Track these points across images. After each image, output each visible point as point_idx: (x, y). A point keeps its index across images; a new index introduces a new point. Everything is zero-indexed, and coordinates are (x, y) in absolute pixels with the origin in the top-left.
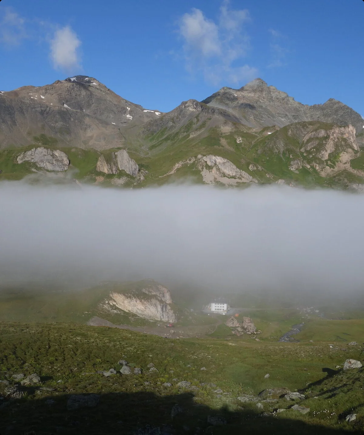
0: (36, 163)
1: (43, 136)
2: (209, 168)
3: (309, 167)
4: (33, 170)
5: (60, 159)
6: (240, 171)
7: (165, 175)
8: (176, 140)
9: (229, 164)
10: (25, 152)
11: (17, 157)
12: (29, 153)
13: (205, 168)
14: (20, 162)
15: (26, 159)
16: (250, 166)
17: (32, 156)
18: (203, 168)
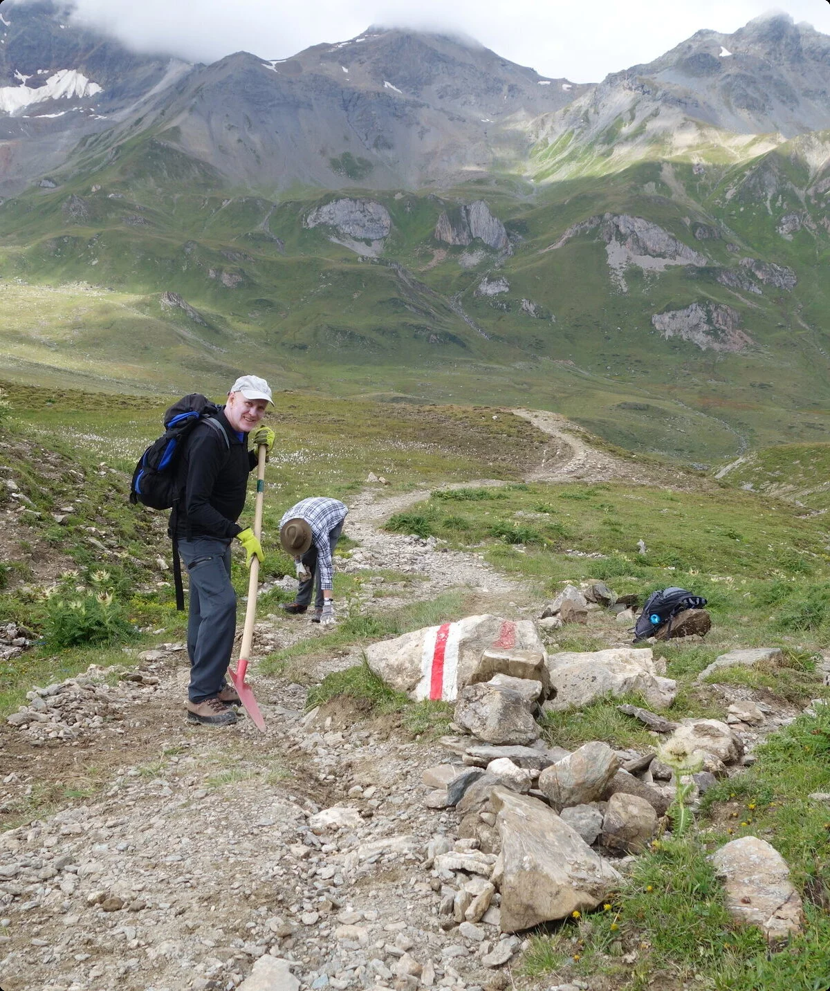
0: (337, 225)
1: (346, 156)
2: (621, 238)
3: (814, 226)
4: (334, 240)
5: (376, 217)
6: (674, 244)
7: (547, 250)
8: (586, 161)
9: (656, 231)
10: (319, 207)
11: (307, 216)
12: (325, 209)
13: (614, 238)
14: (312, 225)
15: (322, 220)
16: (698, 231)
17: (331, 214)
18: (610, 239)
